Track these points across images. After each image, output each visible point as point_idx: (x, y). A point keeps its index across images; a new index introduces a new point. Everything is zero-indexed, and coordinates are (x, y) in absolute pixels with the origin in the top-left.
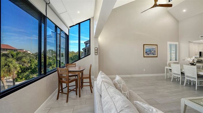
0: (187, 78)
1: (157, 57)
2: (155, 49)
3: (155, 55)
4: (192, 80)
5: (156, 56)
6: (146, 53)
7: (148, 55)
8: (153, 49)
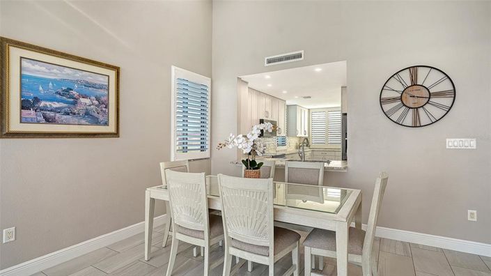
0: (233, 251)
1: (116, 134)
2: (101, 87)
3: (106, 124)
4: (251, 258)
5: (111, 128)
6: (25, 105)
7: (48, 120)
8: (88, 85)
